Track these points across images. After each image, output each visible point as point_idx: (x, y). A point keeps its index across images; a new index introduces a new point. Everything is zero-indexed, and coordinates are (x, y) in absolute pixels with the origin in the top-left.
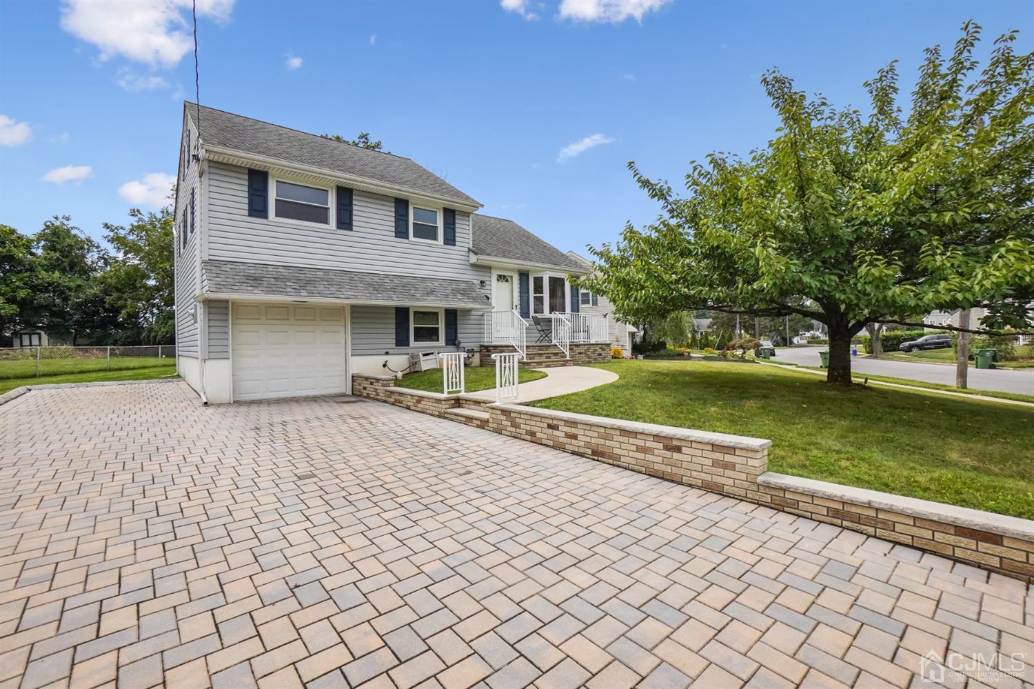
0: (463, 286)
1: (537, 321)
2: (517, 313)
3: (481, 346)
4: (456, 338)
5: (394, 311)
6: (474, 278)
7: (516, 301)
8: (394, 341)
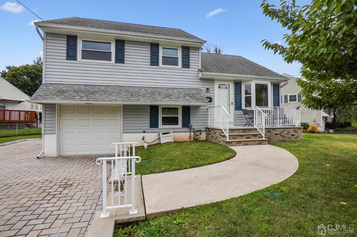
0: (193, 92)
1: (246, 112)
2: (232, 107)
3: (206, 128)
4: (189, 123)
5: (149, 108)
6: (203, 87)
7: (232, 99)
8: (149, 125)
